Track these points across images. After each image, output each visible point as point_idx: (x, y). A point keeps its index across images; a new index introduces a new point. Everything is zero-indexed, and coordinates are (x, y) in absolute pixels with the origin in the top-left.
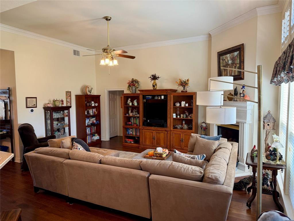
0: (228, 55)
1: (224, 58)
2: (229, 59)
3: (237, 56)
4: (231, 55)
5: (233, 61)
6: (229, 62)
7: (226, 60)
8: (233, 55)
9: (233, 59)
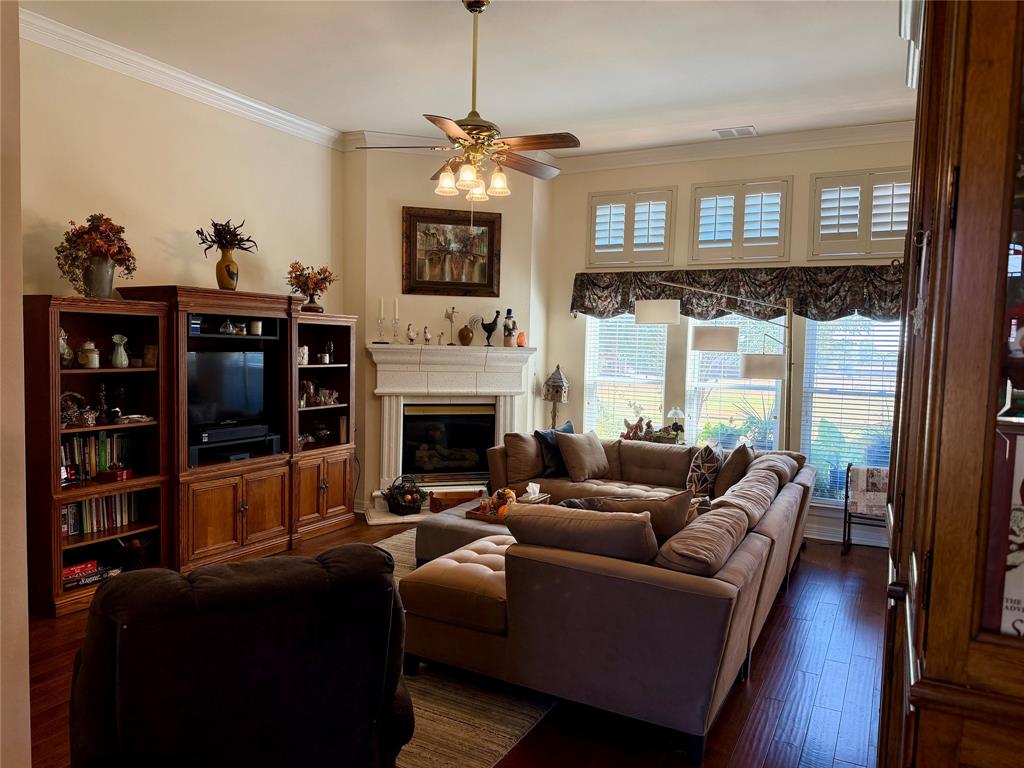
0: (450, 227)
1: (432, 231)
2: (450, 236)
3: (480, 237)
4: (458, 231)
5: (465, 246)
6: (450, 244)
7: (441, 239)
8: (467, 231)
9: (466, 242)
